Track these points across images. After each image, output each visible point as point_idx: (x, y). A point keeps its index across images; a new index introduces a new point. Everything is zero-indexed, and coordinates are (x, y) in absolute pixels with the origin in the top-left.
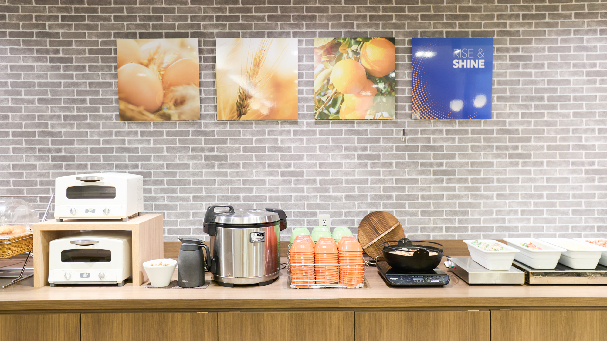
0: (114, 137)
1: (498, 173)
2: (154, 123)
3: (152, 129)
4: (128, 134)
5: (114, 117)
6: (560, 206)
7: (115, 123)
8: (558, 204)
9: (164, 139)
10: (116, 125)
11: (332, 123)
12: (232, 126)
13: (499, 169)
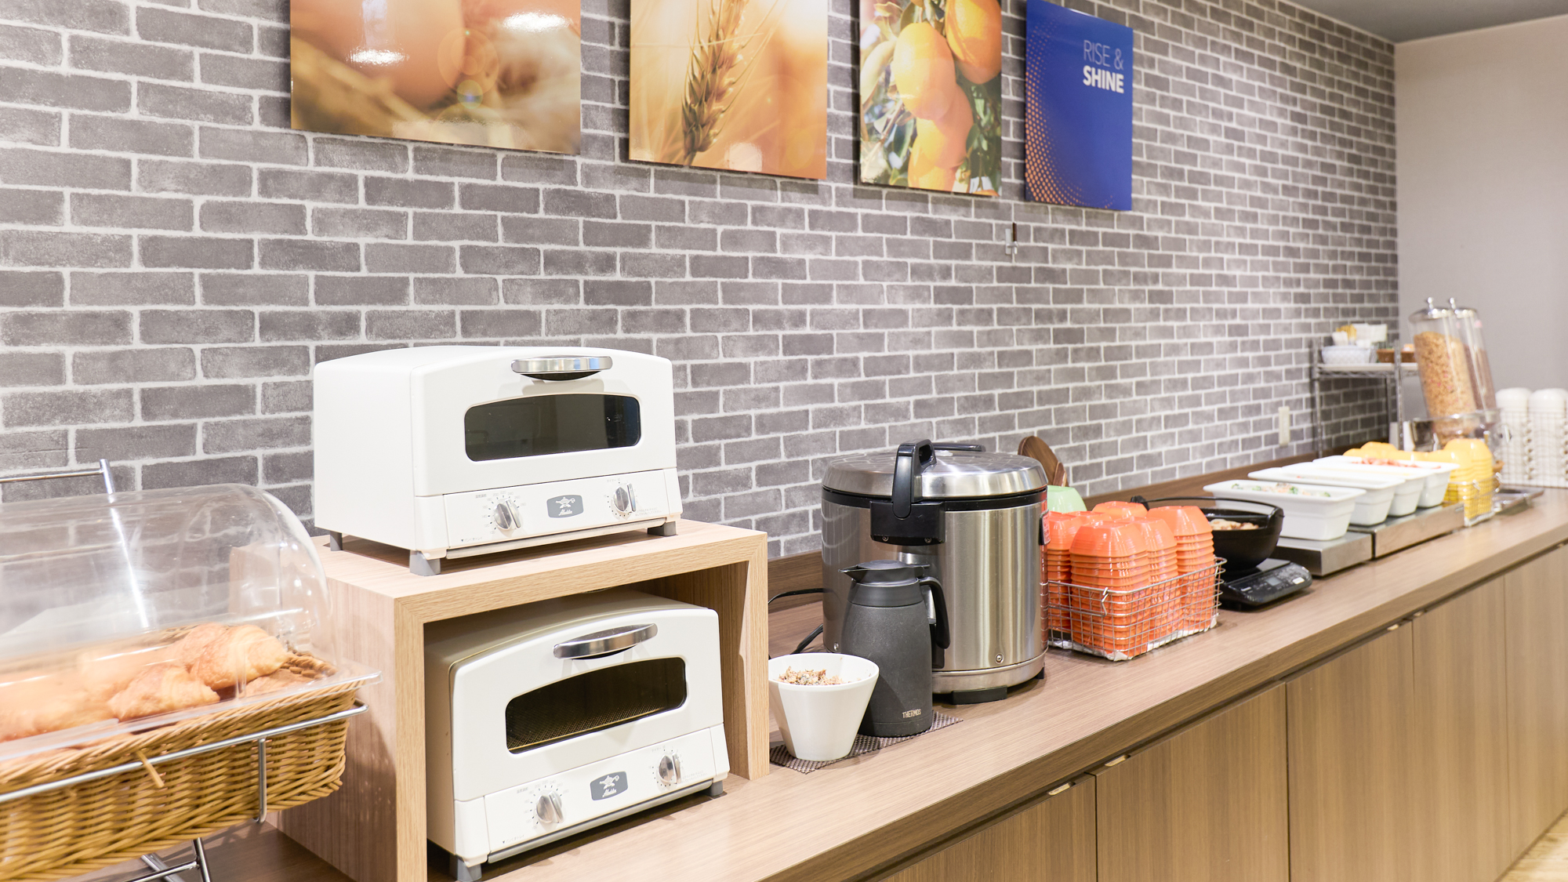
0: (255, 197)
2: (416, 150)
3: (410, 175)
4: (318, 186)
5: (255, 107)
7: (262, 134)
9: (455, 215)
10: (264, 143)
11: (889, 197)
12: (662, 183)
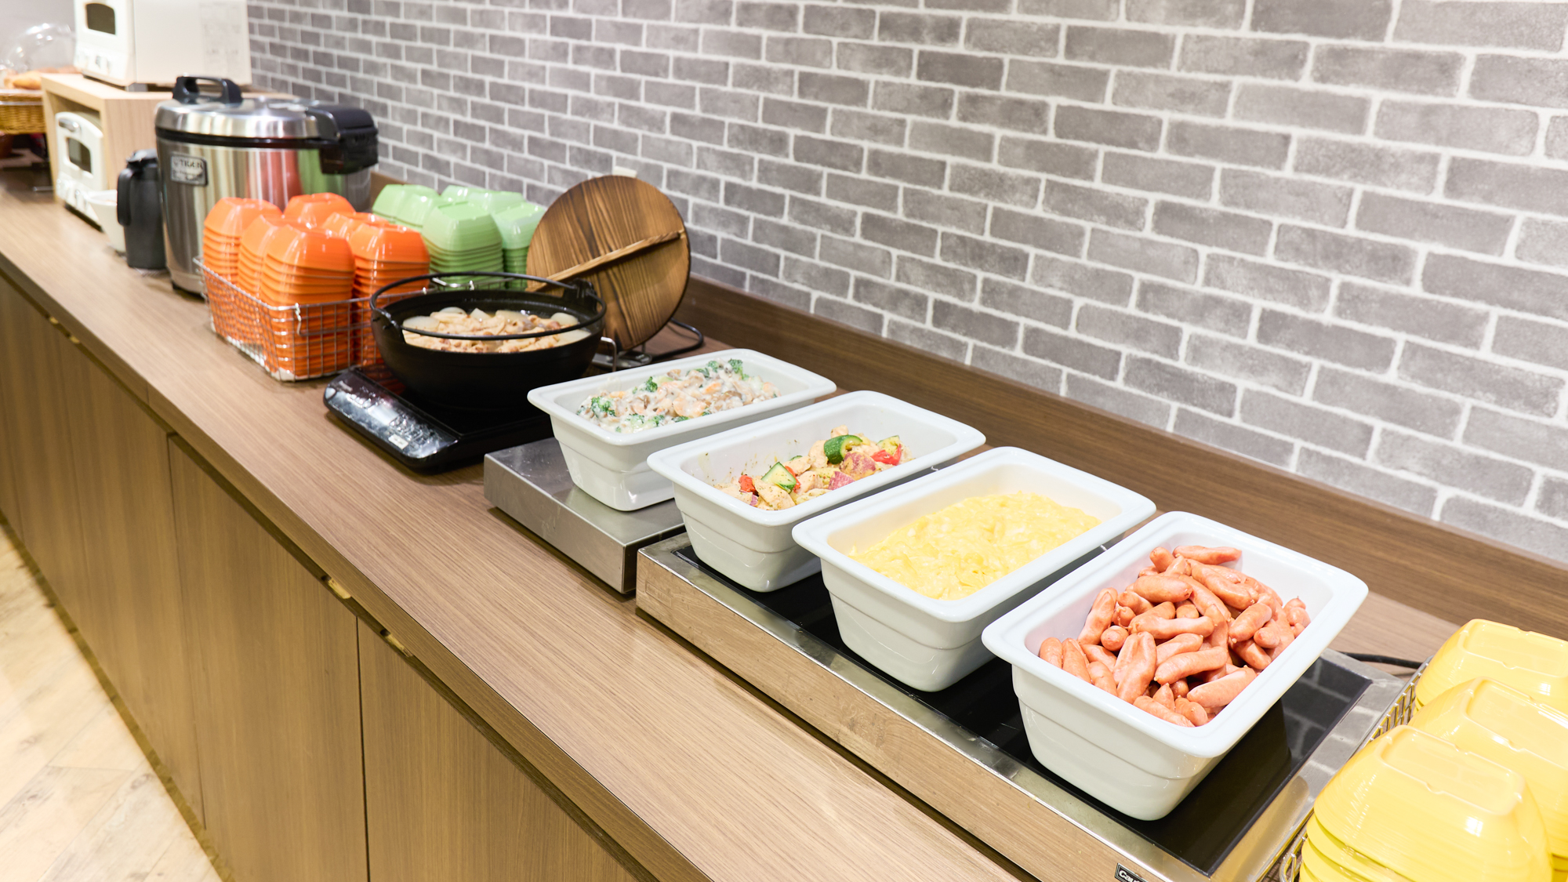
1: (1184, 96)
6: (1501, 345)
8: (1489, 332)
13: (1193, 75)
